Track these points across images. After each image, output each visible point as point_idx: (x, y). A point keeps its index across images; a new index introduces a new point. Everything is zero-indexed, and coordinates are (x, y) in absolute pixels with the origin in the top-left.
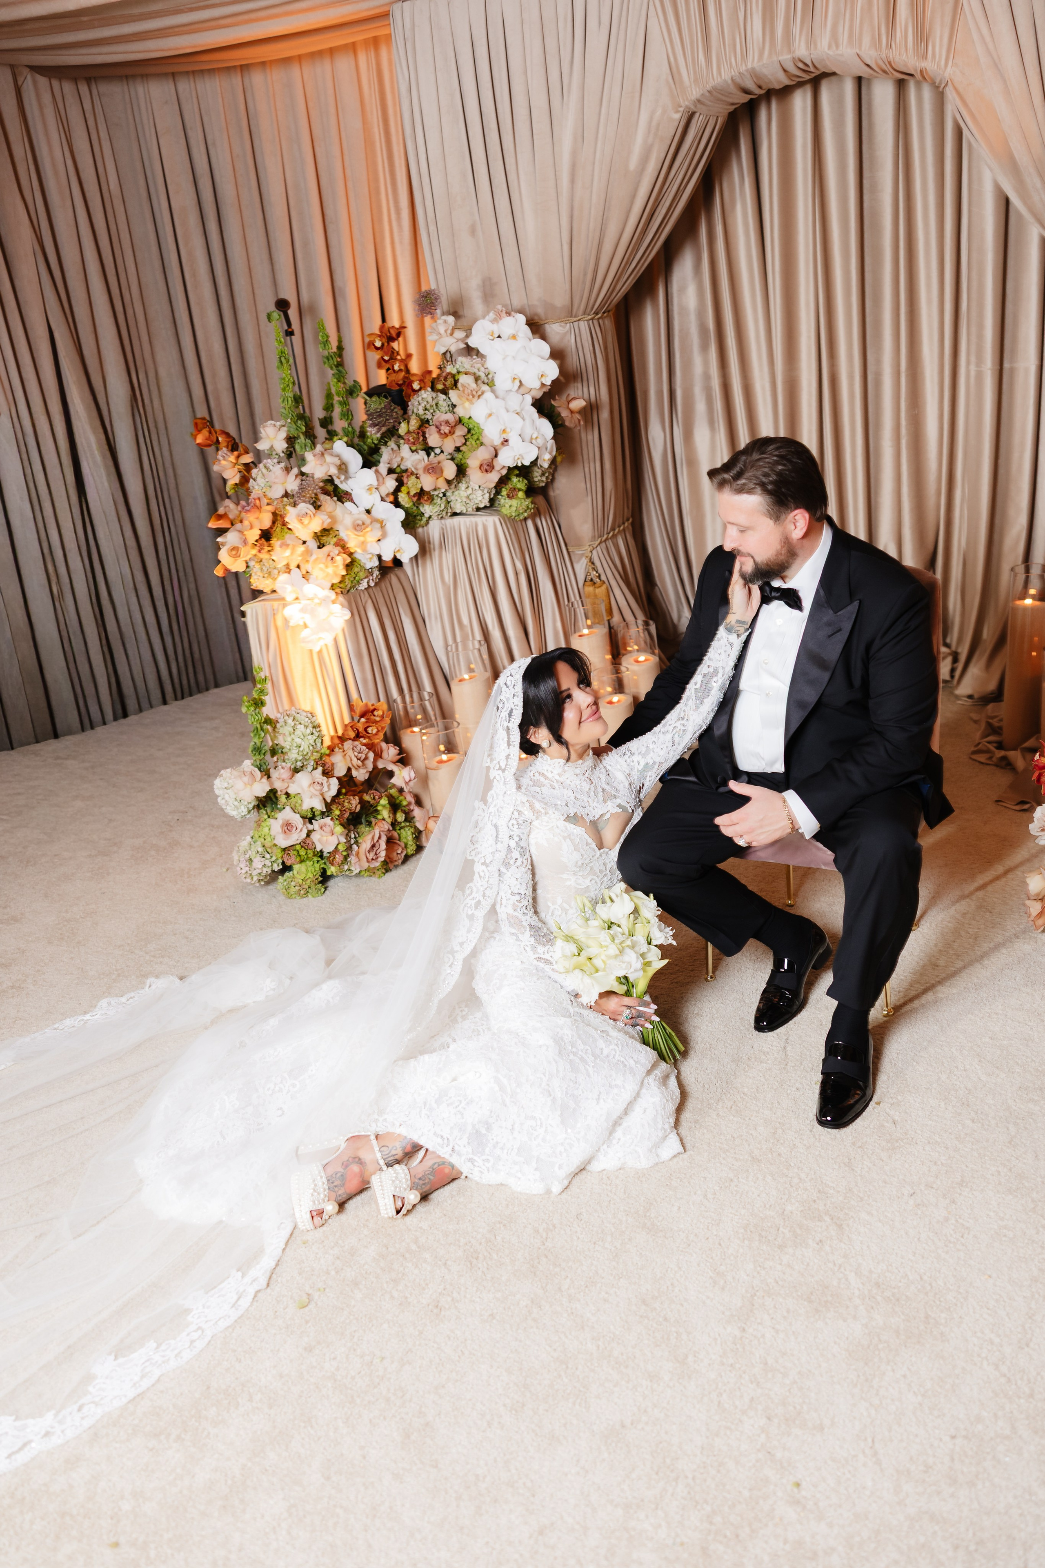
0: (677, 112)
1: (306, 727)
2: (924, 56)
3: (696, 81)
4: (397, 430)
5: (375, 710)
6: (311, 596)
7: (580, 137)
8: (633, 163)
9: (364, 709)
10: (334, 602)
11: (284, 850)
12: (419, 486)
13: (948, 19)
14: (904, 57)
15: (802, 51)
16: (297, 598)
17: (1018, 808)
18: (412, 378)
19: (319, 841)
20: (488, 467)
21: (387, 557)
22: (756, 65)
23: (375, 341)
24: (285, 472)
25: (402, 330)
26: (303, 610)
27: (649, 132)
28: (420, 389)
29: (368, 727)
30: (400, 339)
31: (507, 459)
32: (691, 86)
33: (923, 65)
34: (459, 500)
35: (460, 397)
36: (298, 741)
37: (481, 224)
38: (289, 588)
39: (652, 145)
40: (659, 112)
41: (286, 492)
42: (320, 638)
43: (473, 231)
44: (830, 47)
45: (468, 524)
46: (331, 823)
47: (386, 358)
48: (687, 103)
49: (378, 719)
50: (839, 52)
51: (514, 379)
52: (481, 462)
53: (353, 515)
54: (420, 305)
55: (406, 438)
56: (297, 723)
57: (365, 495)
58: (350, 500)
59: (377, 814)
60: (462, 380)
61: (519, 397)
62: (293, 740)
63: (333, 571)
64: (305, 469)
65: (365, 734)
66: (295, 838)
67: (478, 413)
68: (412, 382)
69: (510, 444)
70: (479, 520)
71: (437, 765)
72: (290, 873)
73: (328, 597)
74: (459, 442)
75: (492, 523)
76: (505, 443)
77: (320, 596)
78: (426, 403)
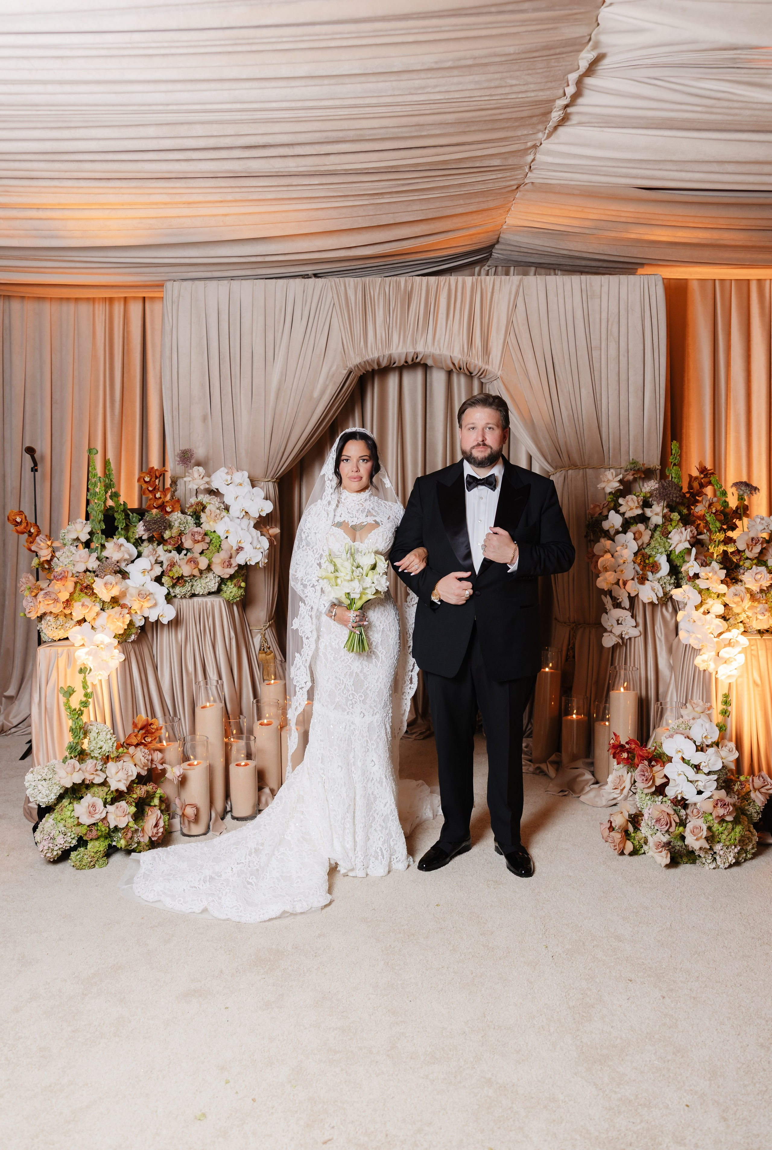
0: (345, 369)
1: (107, 734)
2: (488, 363)
4: (163, 535)
5: (151, 724)
6: (97, 643)
7: (284, 374)
8: (316, 394)
9: (145, 723)
10: (115, 648)
11: (87, 828)
12: (181, 572)
13: (500, 347)
14: (476, 362)
15: (420, 348)
16: (83, 645)
17: (561, 794)
18: (166, 504)
19: (115, 820)
20: (227, 563)
21: (152, 619)
22: (394, 352)
23: (143, 477)
24: (88, 555)
25: (164, 472)
26: (88, 653)
27: (327, 378)
28: (172, 511)
29: (146, 736)
31: (241, 559)
32: (354, 358)
33: (487, 367)
34: (200, 585)
35: (207, 517)
36: (102, 744)
37: (212, 415)
38: (79, 637)
39: (328, 385)
40: (334, 368)
41: (87, 569)
42: (99, 675)
43: (205, 419)
45: (201, 603)
46: (125, 805)
47: (150, 489)
48: (351, 366)
49: (153, 731)
51: (243, 510)
52: (222, 560)
53: (136, 588)
54: (180, 458)
55: (169, 541)
56: (100, 731)
57: (141, 575)
58: (129, 578)
59: (151, 802)
60: (209, 507)
61: (245, 521)
62: (97, 743)
63: (121, 626)
64: (105, 554)
65: (143, 741)
66: (98, 816)
67: (220, 528)
68: (166, 506)
69: (245, 550)
70: (209, 600)
71: (189, 767)
72: (82, 849)
73: (111, 644)
74: (205, 546)
75: (218, 603)
76: (240, 549)
77: (105, 643)
78: (179, 521)
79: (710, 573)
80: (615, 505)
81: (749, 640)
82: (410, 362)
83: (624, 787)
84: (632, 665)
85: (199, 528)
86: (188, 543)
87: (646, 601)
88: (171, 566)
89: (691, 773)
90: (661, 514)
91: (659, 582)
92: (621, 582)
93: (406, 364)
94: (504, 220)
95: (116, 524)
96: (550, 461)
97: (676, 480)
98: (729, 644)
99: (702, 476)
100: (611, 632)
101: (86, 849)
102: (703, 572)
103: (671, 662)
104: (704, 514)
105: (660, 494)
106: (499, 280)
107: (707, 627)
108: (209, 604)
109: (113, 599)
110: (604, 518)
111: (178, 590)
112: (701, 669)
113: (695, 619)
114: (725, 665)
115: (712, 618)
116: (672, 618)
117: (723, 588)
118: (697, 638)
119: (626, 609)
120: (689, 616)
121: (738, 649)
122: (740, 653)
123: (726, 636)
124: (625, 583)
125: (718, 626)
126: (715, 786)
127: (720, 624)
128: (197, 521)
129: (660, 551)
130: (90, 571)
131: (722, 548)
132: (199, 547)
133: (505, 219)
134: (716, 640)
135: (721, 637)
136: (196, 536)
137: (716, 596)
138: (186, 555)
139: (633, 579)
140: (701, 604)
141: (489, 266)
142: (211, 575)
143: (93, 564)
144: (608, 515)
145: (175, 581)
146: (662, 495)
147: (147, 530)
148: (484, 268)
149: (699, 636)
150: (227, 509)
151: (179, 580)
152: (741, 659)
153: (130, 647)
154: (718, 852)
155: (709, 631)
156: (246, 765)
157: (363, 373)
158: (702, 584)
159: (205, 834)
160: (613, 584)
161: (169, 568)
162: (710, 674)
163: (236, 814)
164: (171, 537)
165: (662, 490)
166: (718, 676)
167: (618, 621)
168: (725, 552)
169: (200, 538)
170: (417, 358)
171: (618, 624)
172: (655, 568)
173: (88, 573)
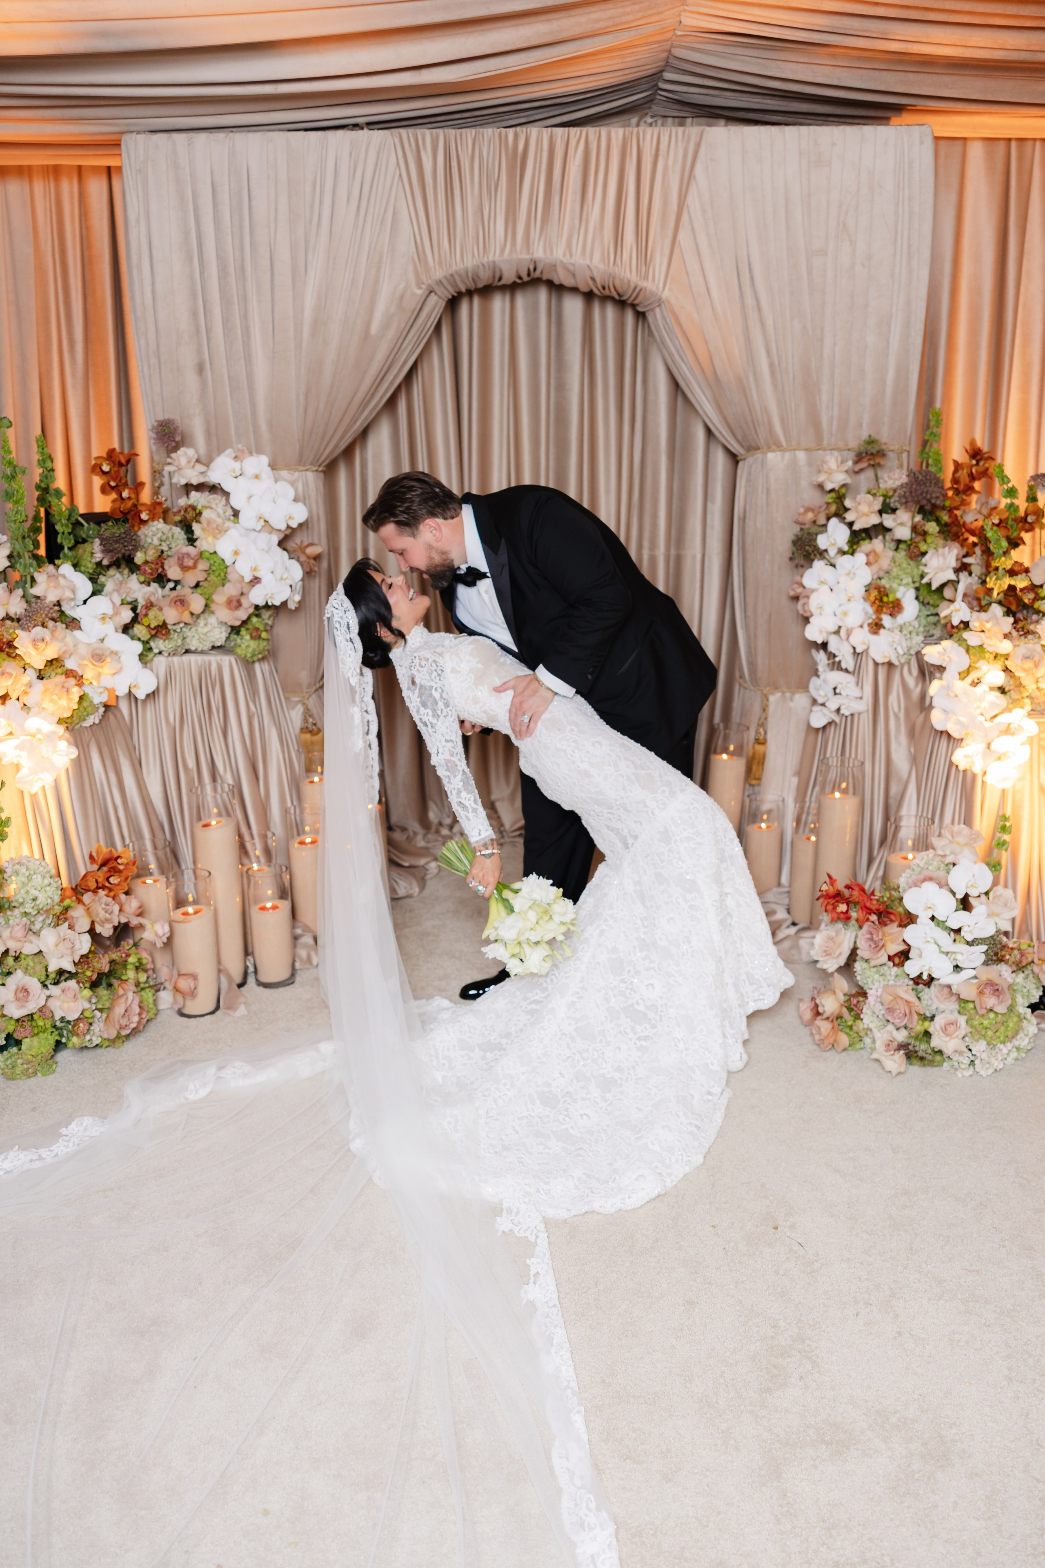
0: (420, 288)
1: (44, 877)
2: (646, 277)
3: (440, 263)
4: (133, 559)
5: (119, 857)
6: (33, 731)
8: (374, 330)
9: (108, 856)
10: (60, 738)
11: (18, 1020)
12: (162, 619)
13: (667, 251)
14: (628, 275)
15: (539, 253)
16: (11, 733)
18: (140, 508)
19: (61, 1008)
20: (235, 603)
21: (121, 692)
22: (497, 258)
23: (102, 465)
24: (8, 593)
25: (133, 457)
26: (19, 747)
27: (392, 302)
28: (150, 520)
29: (110, 876)
30: (129, 466)
31: (257, 596)
32: (435, 267)
33: (644, 284)
34: (197, 637)
35: (203, 529)
36: (35, 893)
37: (211, 364)
38: (4, 722)
39: (393, 315)
40: (403, 284)
41: (7, 614)
42: (40, 779)
44: (564, 255)
45: (200, 662)
46: (76, 986)
47: (113, 484)
48: (430, 282)
49: (121, 867)
50: (572, 261)
51: (260, 517)
52: (229, 599)
53: (89, 645)
54: (157, 433)
55: (142, 568)
56: (32, 872)
57: (98, 624)
58: (80, 629)
59: (122, 974)
60: (206, 514)
61: (264, 536)
62: (27, 892)
63: (67, 704)
64: (35, 591)
65: (107, 884)
66: (32, 1006)
67: (224, 548)
68: (141, 512)
69: (263, 581)
70: (214, 659)
71: (182, 917)
72: (14, 1050)
73: (54, 733)
74: (201, 577)
75: (227, 663)
76: (256, 580)
77: (44, 731)
78: (160, 534)
79: (987, 622)
80: (838, 509)
81: (1038, 723)
82: (526, 278)
83: (840, 954)
84: (853, 756)
85: (191, 548)
86: (173, 572)
87: (880, 660)
88: (147, 607)
89: (946, 940)
90: (909, 524)
91: (901, 631)
92: (843, 632)
93: (519, 281)
94: (678, 19)
95: (59, 541)
96: (739, 438)
97: (933, 469)
98: (1007, 730)
99: (974, 462)
100: (823, 705)
101: (20, 1049)
102: (977, 620)
103: (912, 750)
104: (982, 527)
105: (911, 492)
106: (667, 134)
107: (975, 705)
108: (214, 667)
109: (50, 663)
110: (821, 529)
111: (158, 644)
112: (961, 768)
113: (958, 692)
114: (999, 762)
115: (985, 692)
116: (917, 685)
117: (1006, 646)
118: (959, 722)
119: (847, 671)
120: (948, 688)
121: (1022, 737)
122: (1023, 744)
123: (1004, 718)
124: (849, 633)
125: (993, 704)
126: (982, 961)
127: (998, 701)
128: (190, 536)
129: (904, 582)
130: (12, 619)
131: (1007, 581)
132: (191, 579)
133: (680, 15)
134: (987, 724)
135: (996, 720)
136: (186, 560)
137: (992, 657)
138: (174, 589)
139: (861, 626)
140: (968, 671)
141: (652, 117)
142: (212, 620)
143: (17, 607)
144: (825, 526)
145: (153, 632)
146: (914, 494)
147: (106, 551)
148: (645, 119)
149: (963, 719)
150: (236, 514)
151: (162, 630)
152: (1024, 753)
153: (86, 735)
154: (978, 1055)
155: (979, 711)
156: (274, 908)
157: (453, 296)
158: (971, 638)
159: (212, 1013)
160: (831, 633)
161: (144, 612)
162: (974, 776)
163: (264, 979)
164: (146, 562)
165: (914, 486)
166: (986, 779)
167: (835, 689)
168: (1012, 588)
169: (190, 563)
170: (535, 269)
171: (835, 694)
172: (896, 608)
173: (8, 622)
